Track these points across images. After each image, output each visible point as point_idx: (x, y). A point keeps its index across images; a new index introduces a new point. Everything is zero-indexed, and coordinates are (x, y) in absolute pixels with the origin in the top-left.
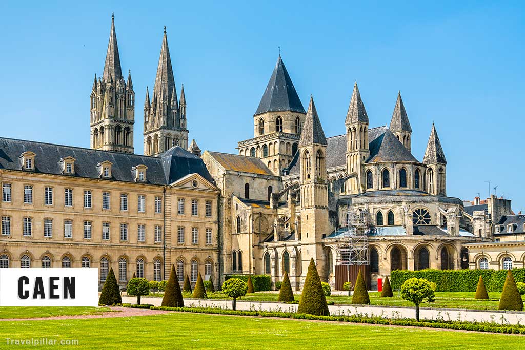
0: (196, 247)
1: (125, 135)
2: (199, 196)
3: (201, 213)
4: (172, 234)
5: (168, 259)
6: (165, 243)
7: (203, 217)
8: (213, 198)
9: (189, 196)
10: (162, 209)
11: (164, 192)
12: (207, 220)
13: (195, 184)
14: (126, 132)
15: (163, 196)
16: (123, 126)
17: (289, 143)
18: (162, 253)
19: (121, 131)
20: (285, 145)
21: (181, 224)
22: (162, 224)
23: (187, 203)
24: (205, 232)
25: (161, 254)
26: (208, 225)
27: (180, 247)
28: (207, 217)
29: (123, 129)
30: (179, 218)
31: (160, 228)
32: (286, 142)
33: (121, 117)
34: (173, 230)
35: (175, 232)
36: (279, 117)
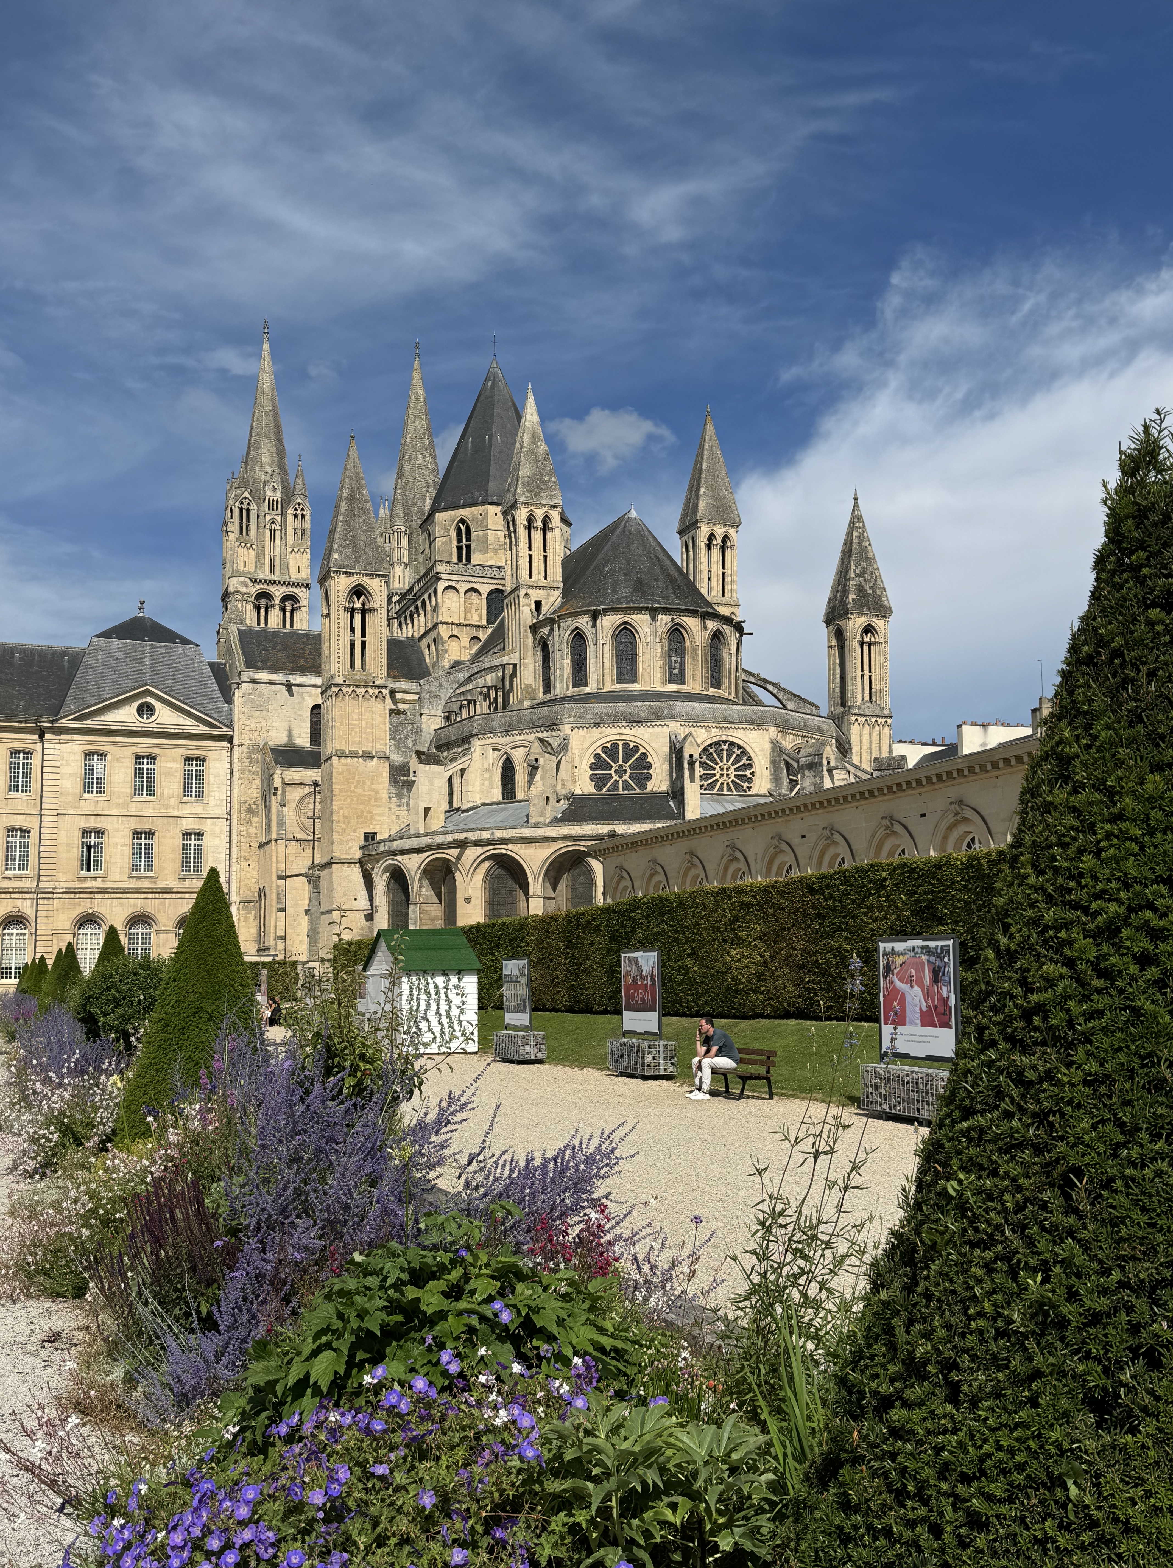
0: (145, 884)
1: (288, 614)
2: (159, 746)
3: (166, 792)
4: (61, 849)
5: (45, 920)
6: (39, 876)
7: (173, 802)
8: (210, 748)
9: (125, 745)
10: (35, 785)
11: (41, 737)
12: (188, 809)
13: (146, 710)
14: (288, 609)
15: (39, 747)
16: (278, 592)
17: (475, 590)
18: (29, 902)
19: (273, 606)
20: (462, 594)
21: (92, 823)
22: (32, 823)
23: (116, 764)
24: (178, 841)
25: (26, 907)
26: (189, 825)
27: (88, 884)
28: (186, 799)
29: (277, 601)
30: (87, 807)
31: (26, 832)
32: (463, 587)
33: (272, 570)
34: (63, 837)
35: (68, 845)
36: (462, 521)
